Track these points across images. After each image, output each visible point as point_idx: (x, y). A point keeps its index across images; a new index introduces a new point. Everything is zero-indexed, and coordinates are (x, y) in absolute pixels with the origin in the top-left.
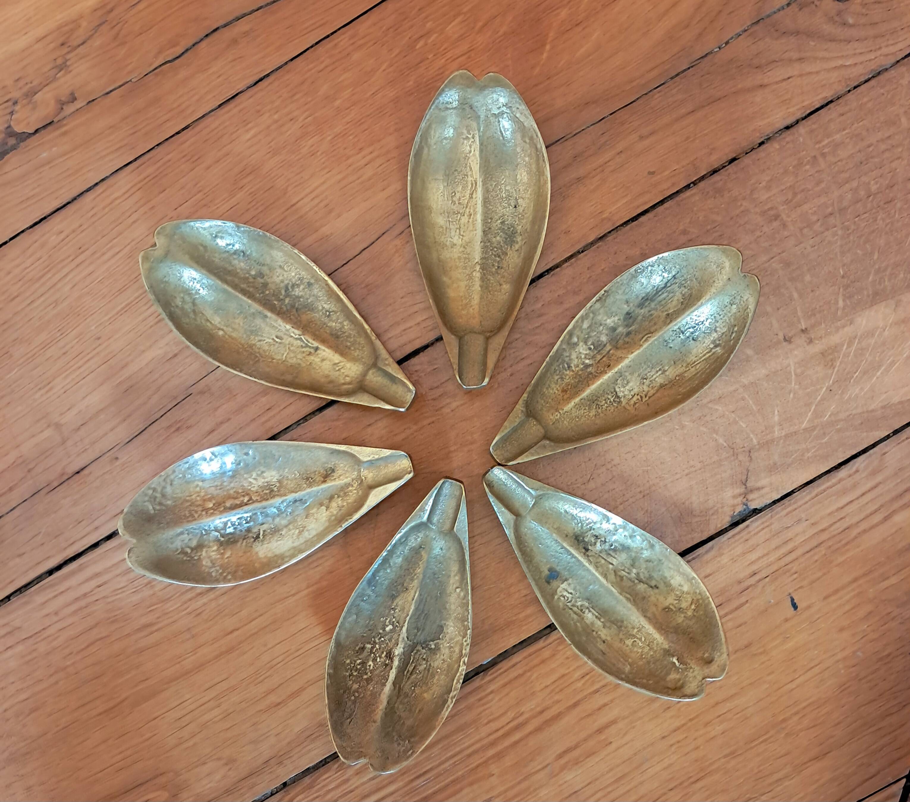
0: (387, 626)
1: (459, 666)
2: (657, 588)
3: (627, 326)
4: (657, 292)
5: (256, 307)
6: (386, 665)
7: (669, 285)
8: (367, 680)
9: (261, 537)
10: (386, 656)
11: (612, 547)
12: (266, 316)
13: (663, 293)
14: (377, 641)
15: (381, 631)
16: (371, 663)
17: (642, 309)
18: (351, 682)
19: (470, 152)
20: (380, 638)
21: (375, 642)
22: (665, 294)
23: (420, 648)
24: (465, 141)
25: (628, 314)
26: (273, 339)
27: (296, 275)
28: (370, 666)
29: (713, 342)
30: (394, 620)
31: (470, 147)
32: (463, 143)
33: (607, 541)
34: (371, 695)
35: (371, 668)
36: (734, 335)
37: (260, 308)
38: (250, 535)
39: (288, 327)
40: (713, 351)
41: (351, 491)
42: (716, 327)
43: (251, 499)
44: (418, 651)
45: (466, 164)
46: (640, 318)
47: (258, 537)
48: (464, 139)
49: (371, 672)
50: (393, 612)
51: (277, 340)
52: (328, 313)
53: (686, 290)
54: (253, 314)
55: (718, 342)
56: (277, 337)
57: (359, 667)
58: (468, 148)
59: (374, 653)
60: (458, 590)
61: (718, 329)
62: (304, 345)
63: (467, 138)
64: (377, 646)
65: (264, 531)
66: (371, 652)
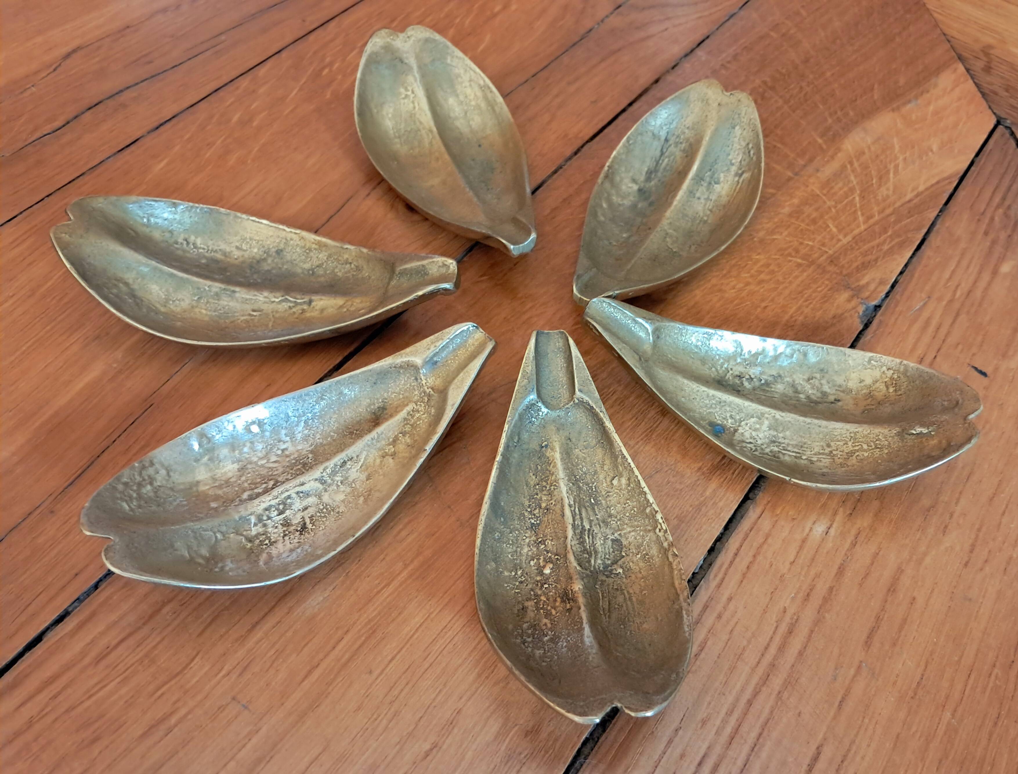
0: (544, 567)
1: (671, 564)
2: (839, 401)
3: (646, 199)
4: (657, 163)
5: (217, 286)
6: (569, 610)
7: (665, 150)
8: (551, 640)
9: (310, 526)
10: (563, 601)
11: (763, 382)
12: (234, 292)
13: (663, 161)
14: (539, 592)
15: (538, 578)
16: (545, 621)
17: (650, 182)
18: (530, 649)
19: (414, 108)
20: (542, 586)
21: (536, 595)
22: (666, 160)
23: (604, 578)
24: (406, 101)
25: (640, 190)
26: (250, 315)
27: (259, 249)
28: (546, 624)
29: (736, 174)
30: (550, 555)
31: (413, 102)
32: (404, 104)
33: (753, 376)
34: (569, 649)
35: (549, 625)
36: (752, 152)
37: (223, 286)
38: (292, 529)
39: (266, 294)
40: (741, 181)
41: (419, 419)
42: (731, 161)
43: (277, 482)
44: (602, 581)
45: (415, 122)
46: (654, 189)
47: (304, 527)
48: (404, 99)
49: (551, 630)
50: (543, 546)
51: (255, 314)
52: (311, 272)
53: (684, 145)
54: (217, 294)
55: (740, 172)
56: (254, 311)
57: (530, 631)
58: (411, 105)
59: (541, 609)
60: (615, 482)
61: (733, 161)
62: (292, 305)
63: (407, 96)
64: (543, 598)
65: (311, 518)
66: (538, 609)
